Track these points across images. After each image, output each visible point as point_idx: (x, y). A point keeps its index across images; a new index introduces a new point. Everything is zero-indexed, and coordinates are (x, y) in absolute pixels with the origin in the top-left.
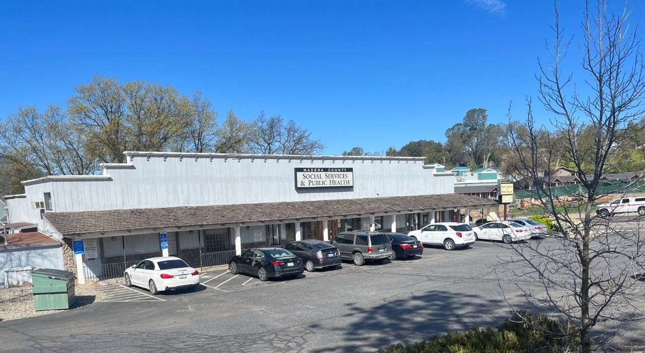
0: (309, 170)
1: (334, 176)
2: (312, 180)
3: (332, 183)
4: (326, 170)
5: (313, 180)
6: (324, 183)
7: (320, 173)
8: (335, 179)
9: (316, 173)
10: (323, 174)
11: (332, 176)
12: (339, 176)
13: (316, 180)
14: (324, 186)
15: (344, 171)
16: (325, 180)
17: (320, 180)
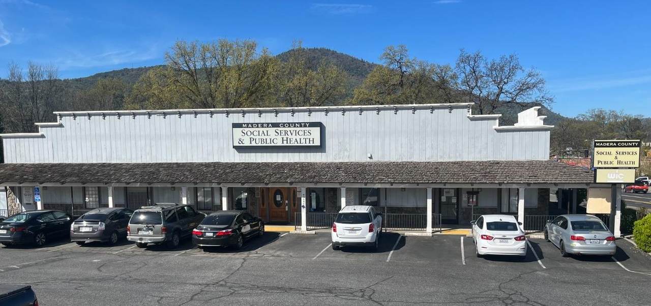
0: (250, 125)
1: (289, 133)
2: (254, 137)
3: (285, 142)
4: (275, 125)
5: (257, 137)
6: (272, 141)
7: (268, 129)
8: (290, 136)
9: (261, 130)
10: (272, 130)
11: (286, 133)
12: (297, 133)
13: (260, 137)
14: (273, 144)
15: (305, 126)
16: (275, 137)
17: (266, 137)
